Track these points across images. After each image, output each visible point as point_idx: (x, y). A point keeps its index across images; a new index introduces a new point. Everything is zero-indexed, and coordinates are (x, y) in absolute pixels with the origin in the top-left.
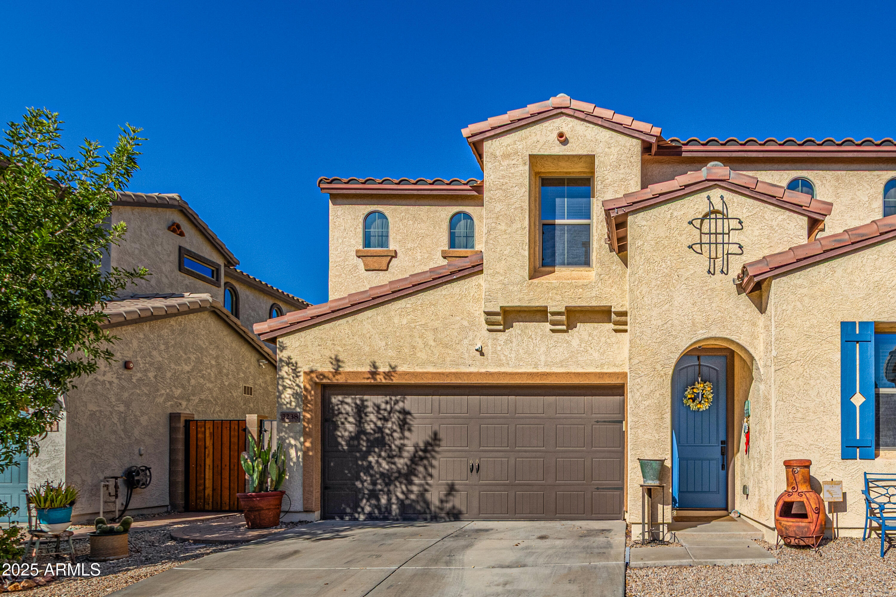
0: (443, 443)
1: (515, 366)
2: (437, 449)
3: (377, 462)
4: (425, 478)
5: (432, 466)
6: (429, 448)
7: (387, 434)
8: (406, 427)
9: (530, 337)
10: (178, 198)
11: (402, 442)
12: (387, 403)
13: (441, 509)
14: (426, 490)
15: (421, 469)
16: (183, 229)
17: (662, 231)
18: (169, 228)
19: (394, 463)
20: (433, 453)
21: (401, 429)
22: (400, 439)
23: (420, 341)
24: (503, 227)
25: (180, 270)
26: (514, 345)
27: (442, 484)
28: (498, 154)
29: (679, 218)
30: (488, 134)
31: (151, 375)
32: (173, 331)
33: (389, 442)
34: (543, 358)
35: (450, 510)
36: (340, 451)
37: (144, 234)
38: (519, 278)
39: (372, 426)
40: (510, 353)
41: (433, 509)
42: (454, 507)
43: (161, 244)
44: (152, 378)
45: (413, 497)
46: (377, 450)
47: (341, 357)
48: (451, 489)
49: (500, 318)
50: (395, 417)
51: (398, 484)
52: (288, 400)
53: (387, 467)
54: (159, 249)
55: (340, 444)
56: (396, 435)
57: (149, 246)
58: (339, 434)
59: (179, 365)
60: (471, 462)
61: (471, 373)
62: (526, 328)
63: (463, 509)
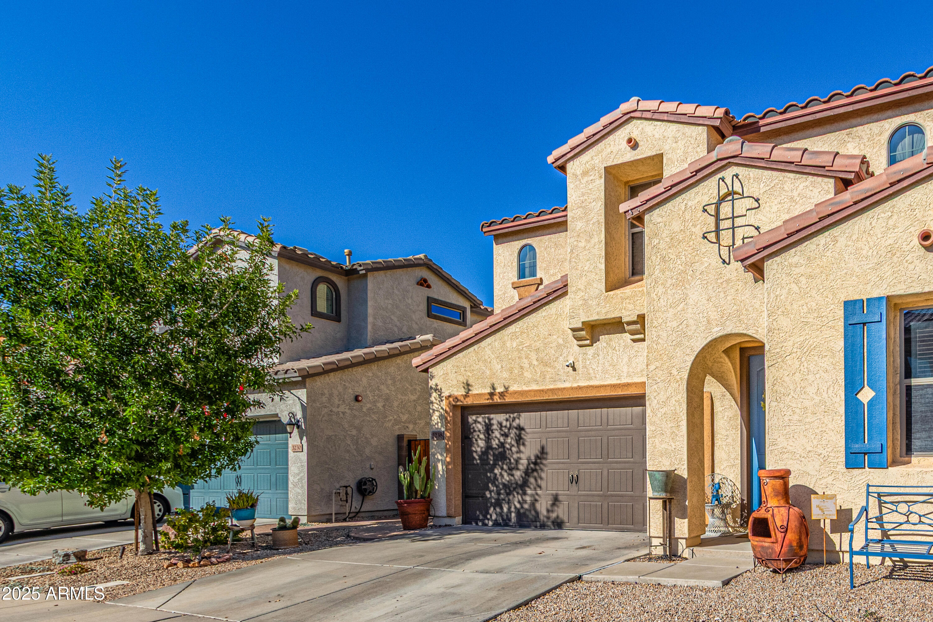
0: (549, 456)
1: (602, 379)
2: (544, 462)
3: (501, 474)
4: (535, 489)
5: (541, 478)
6: (539, 461)
7: (508, 449)
8: (521, 441)
9: (614, 349)
10: (423, 258)
11: (518, 455)
12: (507, 420)
13: (548, 518)
14: (536, 500)
15: (532, 480)
16: (429, 282)
17: (676, 226)
18: (418, 284)
19: (513, 475)
20: (542, 466)
21: (517, 443)
22: (517, 452)
23: (525, 361)
24: (582, 244)
25: (428, 316)
26: (600, 357)
27: (548, 495)
28: (578, 173)
29: (693, 207)
30: (569, 156)
31: (380, 405)
32: (399, 369)
33: (509, 456)
34: (625, 369)
35: (555, 519)
36: (474, 464)
37: (396, 291)
38: (597, 292)
39: (497, 441)
40: (598, 367)
41: (541, 517)
42: (558, 517)
43: (412, 297)
44: (381, 407)
45: (526, 506)
46: (500, 463)
47: (470, 382)
48: (556, 500)
49: (583, 333)
50: (513, 432)
51: (515, 494)
52: (436, 421)
53: (508, 479)
54: (410, 301)
55: (474, 458)
56: (514, 449)
57: (400, 301)
58: (474, 449)
59: (406, 395)
60: (571, 473)
61: (564, 389)
62: (611, 340)
63: (566, 519)
